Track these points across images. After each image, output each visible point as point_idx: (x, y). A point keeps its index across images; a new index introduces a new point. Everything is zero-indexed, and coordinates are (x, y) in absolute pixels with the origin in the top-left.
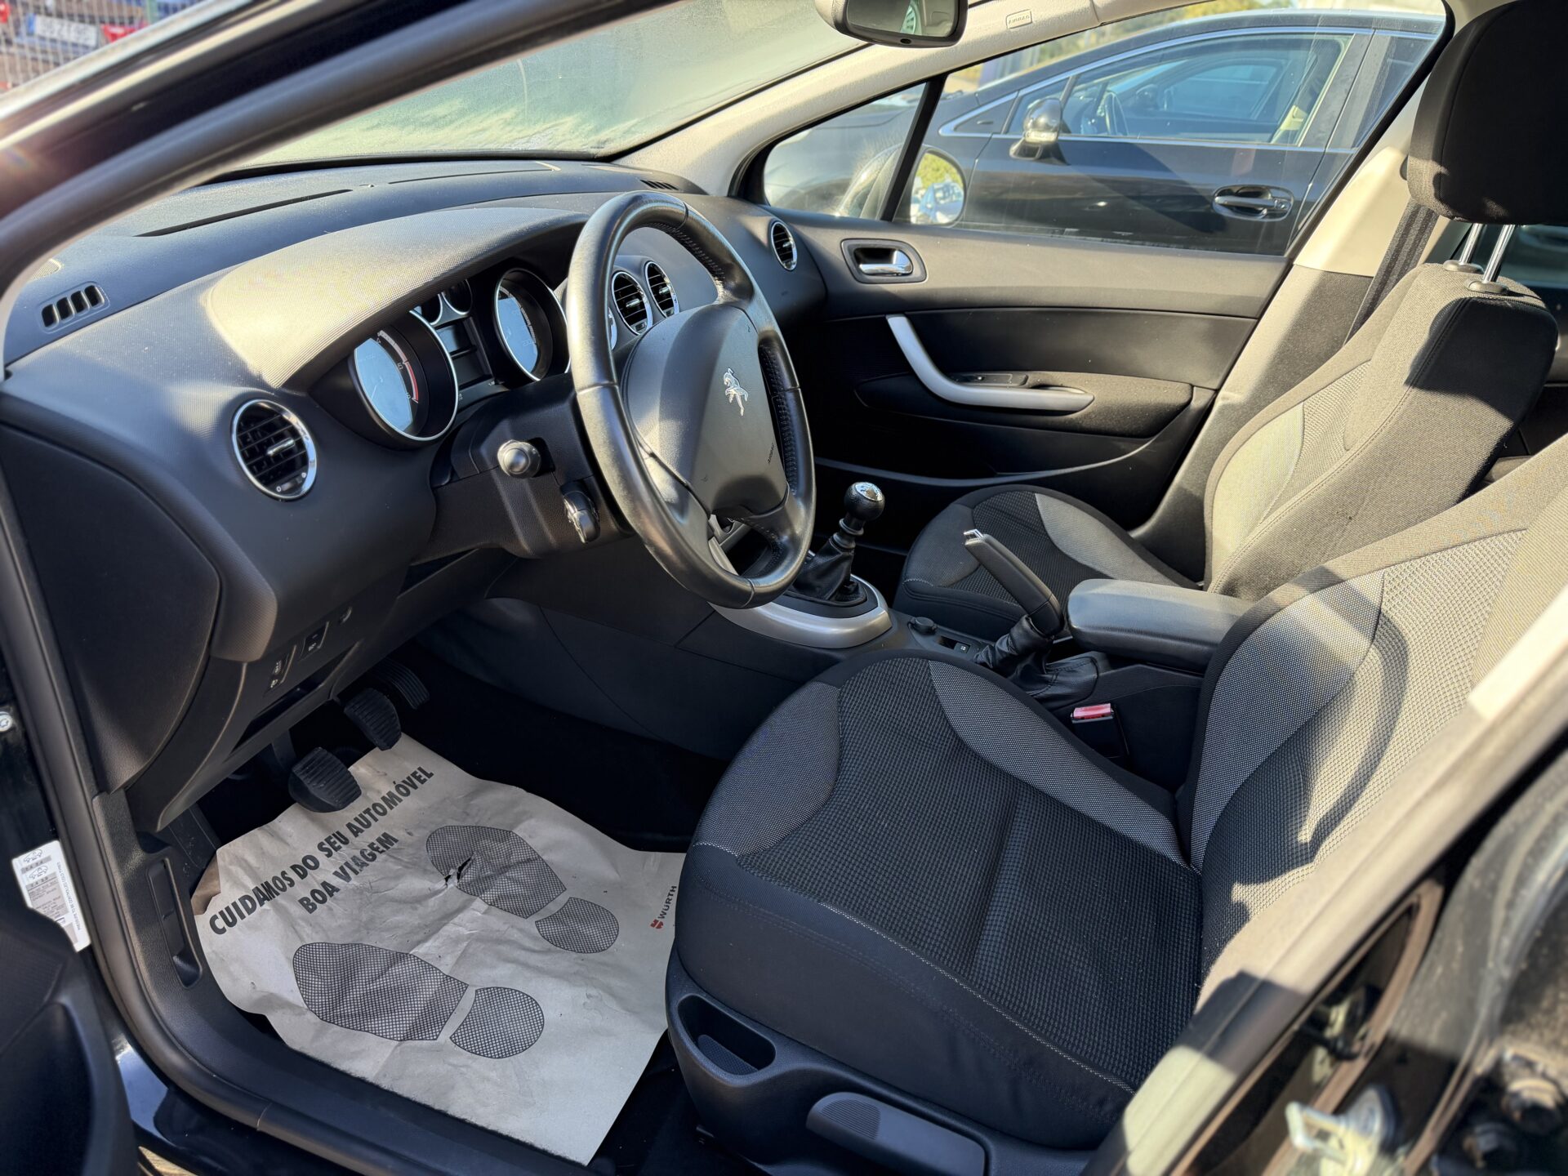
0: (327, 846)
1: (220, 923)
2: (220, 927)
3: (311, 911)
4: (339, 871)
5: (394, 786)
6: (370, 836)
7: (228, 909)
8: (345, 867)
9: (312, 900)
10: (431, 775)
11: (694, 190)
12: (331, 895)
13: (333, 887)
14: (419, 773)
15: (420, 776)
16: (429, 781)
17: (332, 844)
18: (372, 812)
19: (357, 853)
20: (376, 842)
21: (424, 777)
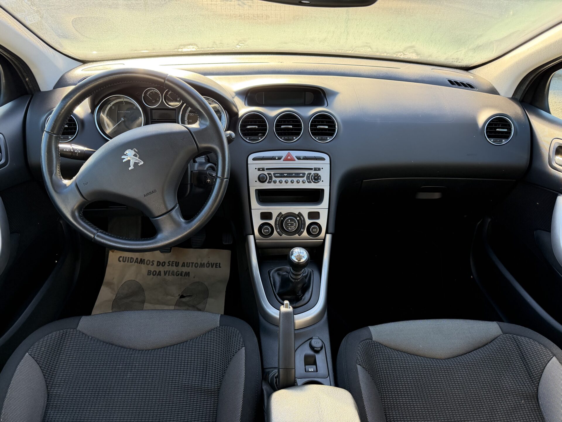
0: (171, 263)
1: (121, 259)
2: (120, 260)
3: (148, 275)
4: (166, 271)
5: (207, 262)
6: (185, 270)
7: (126, 257)
8: (168, 272)
9: (152, 273)
10: (221, 267)
12: (157, 275)
13: (160, 273)
14: (218, 264)
15: (217, 265)
16: (218, 268)
17: (172, 263)
18: (194, 264)
19: (176, 271)
20: (184, 272)
21: (218, 266)
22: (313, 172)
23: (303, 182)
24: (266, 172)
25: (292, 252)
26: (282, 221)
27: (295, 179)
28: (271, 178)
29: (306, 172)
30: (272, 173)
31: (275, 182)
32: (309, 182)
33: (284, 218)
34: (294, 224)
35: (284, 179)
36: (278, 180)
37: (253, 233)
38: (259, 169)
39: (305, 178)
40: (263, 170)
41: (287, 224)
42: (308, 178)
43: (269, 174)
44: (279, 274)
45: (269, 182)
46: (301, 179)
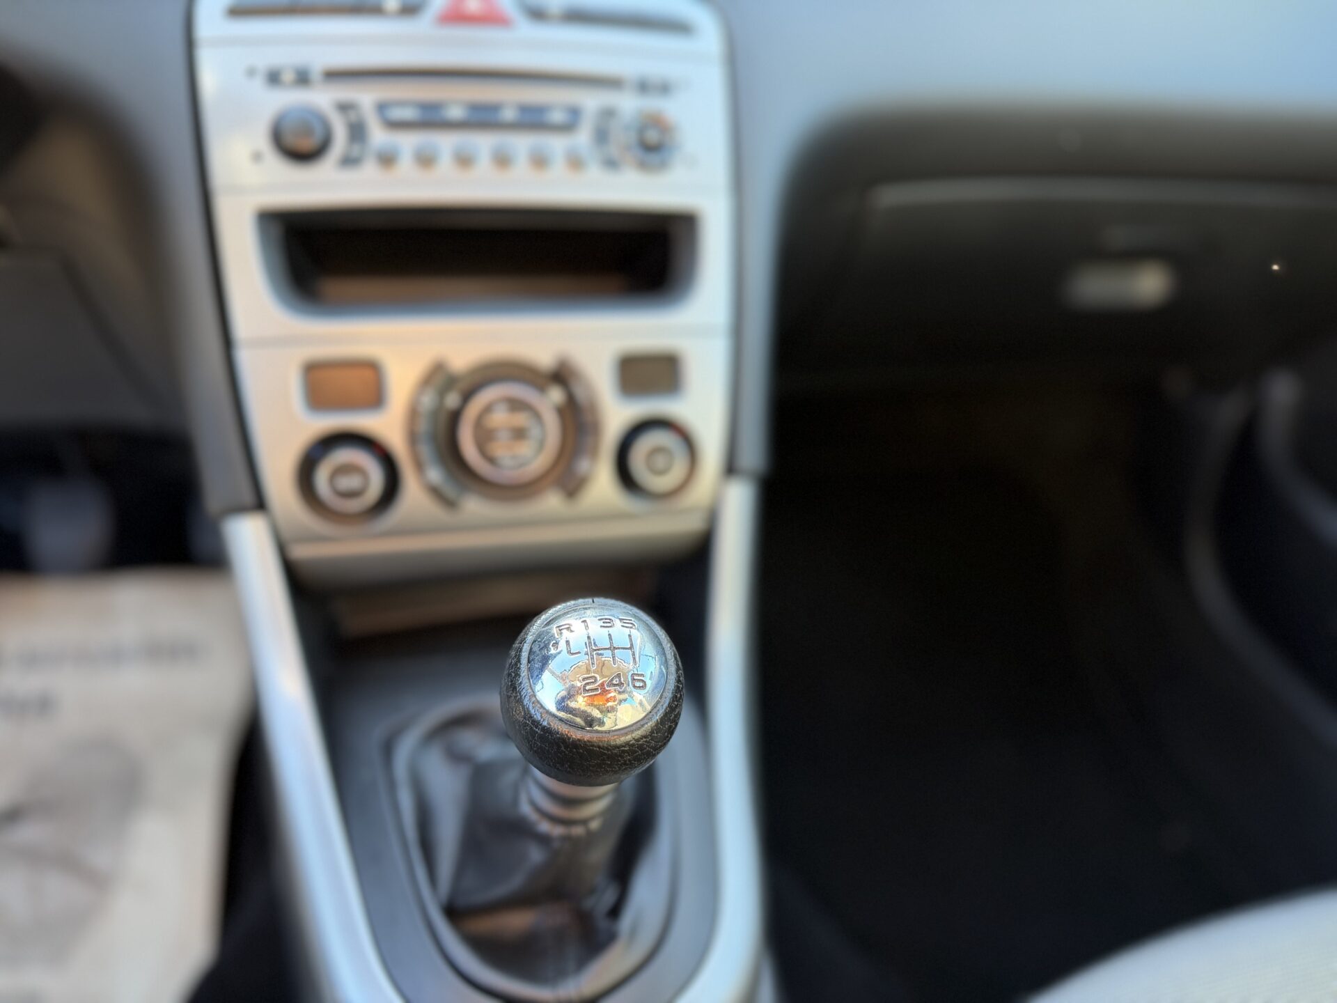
22: (629, 105)
23: (576, 163)
24: (322, 99)
25: (544, 642)
26: (454, 418)
27: (521, 144)
28: (357, 132)
29: (591, 101)
30: (366, 97)
31: (387, 159)
32: (611, 164)
33: (467, 396)
34: (535, 432)
35: (446, 143)
36: (407, 142)
37: (259, 504)
38: (274, 78)
39: (582, 138)
40: (303, 78)
41: (484, 437)
42: (601, 136)
43: (344, 108)
44: (457, 757)
45: (349, 161)
46: (557, 145)
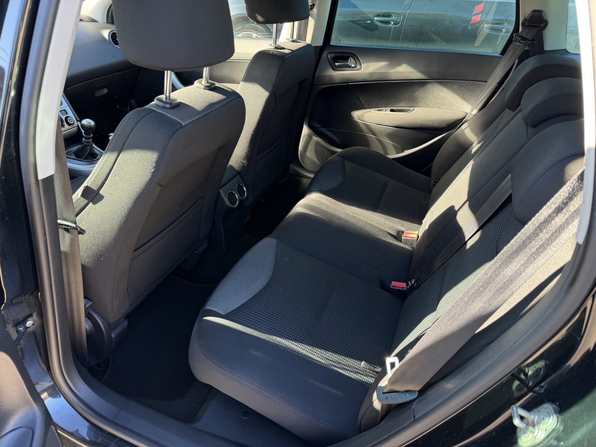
11: (94, 21)
